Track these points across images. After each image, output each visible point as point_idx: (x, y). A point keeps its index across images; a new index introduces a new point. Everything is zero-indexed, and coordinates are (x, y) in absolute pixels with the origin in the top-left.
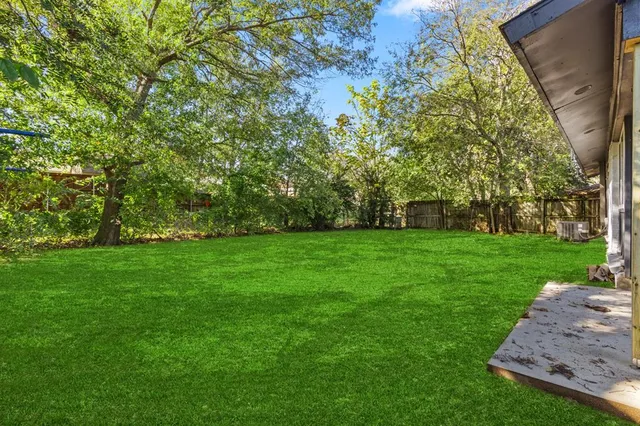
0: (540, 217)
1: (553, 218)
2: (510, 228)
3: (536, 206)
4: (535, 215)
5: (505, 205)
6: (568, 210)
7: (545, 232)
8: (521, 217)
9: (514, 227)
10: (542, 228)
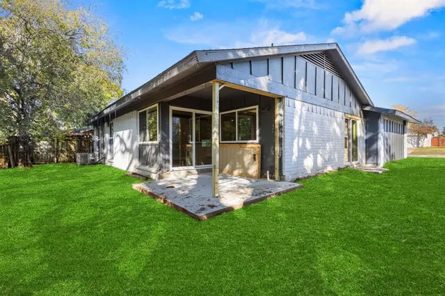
0: (54, 152)
1: (62, 152)
2: (29, 162)
3: (51, 144)
4: (49, 151)
5: (25, 144)
6: (72, 147)
7: (57, 162)
8: (38, 153)
9: (32, 160)
10: (55, 159)
